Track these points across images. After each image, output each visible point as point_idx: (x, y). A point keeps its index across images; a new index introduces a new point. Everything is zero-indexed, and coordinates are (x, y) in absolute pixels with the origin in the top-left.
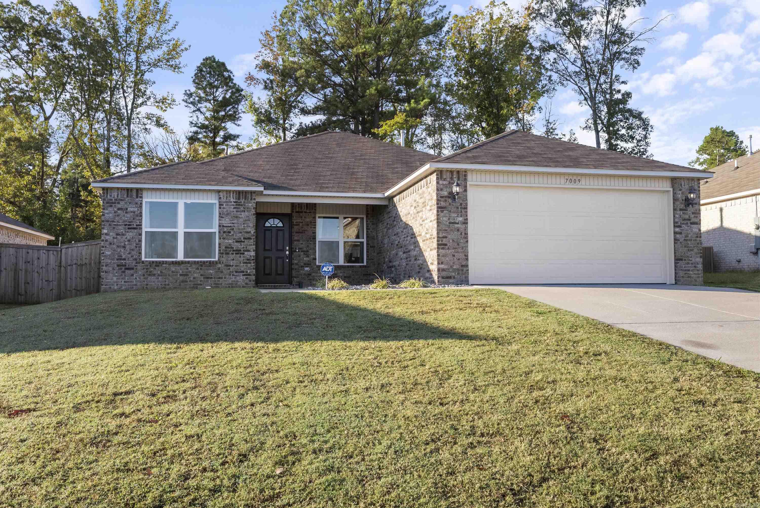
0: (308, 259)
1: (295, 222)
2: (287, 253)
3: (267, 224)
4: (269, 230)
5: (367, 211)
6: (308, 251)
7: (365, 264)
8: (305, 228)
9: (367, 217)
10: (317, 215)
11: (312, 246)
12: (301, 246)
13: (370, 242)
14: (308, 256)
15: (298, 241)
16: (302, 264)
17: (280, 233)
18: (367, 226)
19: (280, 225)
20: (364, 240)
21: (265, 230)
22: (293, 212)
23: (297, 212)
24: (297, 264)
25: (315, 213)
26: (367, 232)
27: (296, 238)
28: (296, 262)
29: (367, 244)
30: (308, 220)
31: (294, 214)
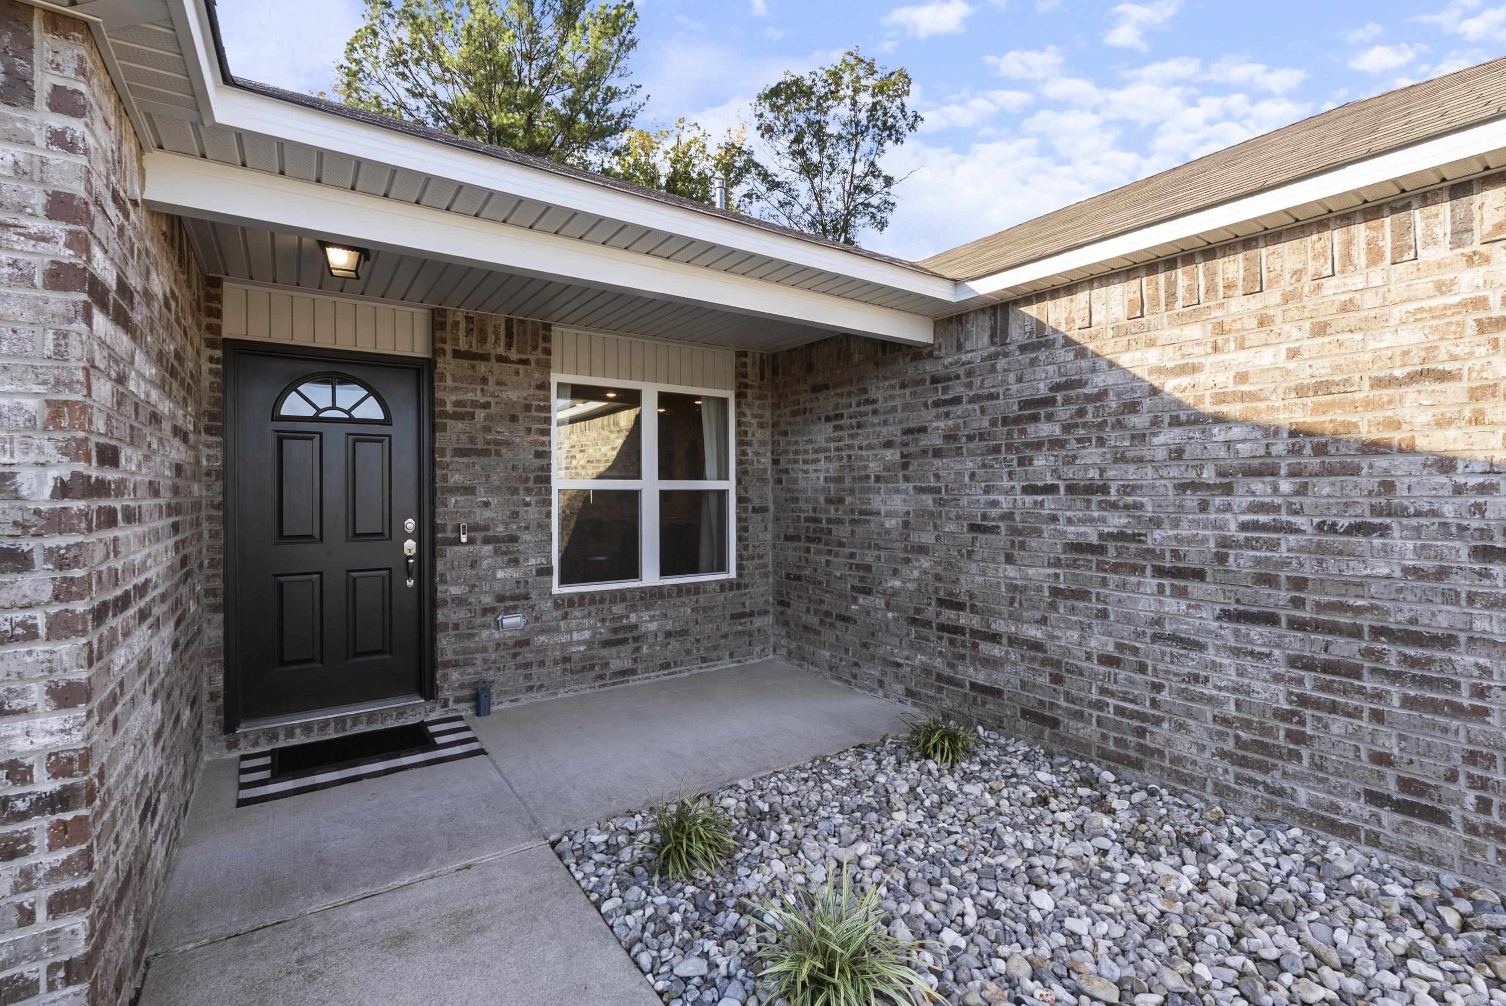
0: (514, 573)
1: (448, 398)
2: (410, 545)
3: (293, 406)
4: (307, 436)
5: (741, 374)
6: (514, 539)
7: (732, 574)
8: (502, 431)
9: (738, 396)
10: (556, 378)
11: (532, 514)
12: (482, 516)
13: (751, 494)
14: (514, 562)
15: (469, 490)
16: (487, 600)
17: (370, 453)
18: (741, 434)
19: (371, 410)
20: (730, 485)
21: (281, 439)
22: (437, 352)
23: (457, 354)
24: (460, 601)
25: (546, 366)
26: (741, 454)
27: (455, 479)
28: (455, 590)
29: (740, 500)
30: (513, 395)
31: (447, 365)
